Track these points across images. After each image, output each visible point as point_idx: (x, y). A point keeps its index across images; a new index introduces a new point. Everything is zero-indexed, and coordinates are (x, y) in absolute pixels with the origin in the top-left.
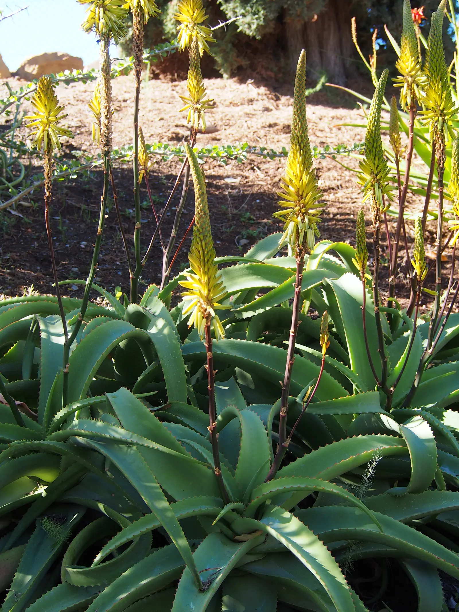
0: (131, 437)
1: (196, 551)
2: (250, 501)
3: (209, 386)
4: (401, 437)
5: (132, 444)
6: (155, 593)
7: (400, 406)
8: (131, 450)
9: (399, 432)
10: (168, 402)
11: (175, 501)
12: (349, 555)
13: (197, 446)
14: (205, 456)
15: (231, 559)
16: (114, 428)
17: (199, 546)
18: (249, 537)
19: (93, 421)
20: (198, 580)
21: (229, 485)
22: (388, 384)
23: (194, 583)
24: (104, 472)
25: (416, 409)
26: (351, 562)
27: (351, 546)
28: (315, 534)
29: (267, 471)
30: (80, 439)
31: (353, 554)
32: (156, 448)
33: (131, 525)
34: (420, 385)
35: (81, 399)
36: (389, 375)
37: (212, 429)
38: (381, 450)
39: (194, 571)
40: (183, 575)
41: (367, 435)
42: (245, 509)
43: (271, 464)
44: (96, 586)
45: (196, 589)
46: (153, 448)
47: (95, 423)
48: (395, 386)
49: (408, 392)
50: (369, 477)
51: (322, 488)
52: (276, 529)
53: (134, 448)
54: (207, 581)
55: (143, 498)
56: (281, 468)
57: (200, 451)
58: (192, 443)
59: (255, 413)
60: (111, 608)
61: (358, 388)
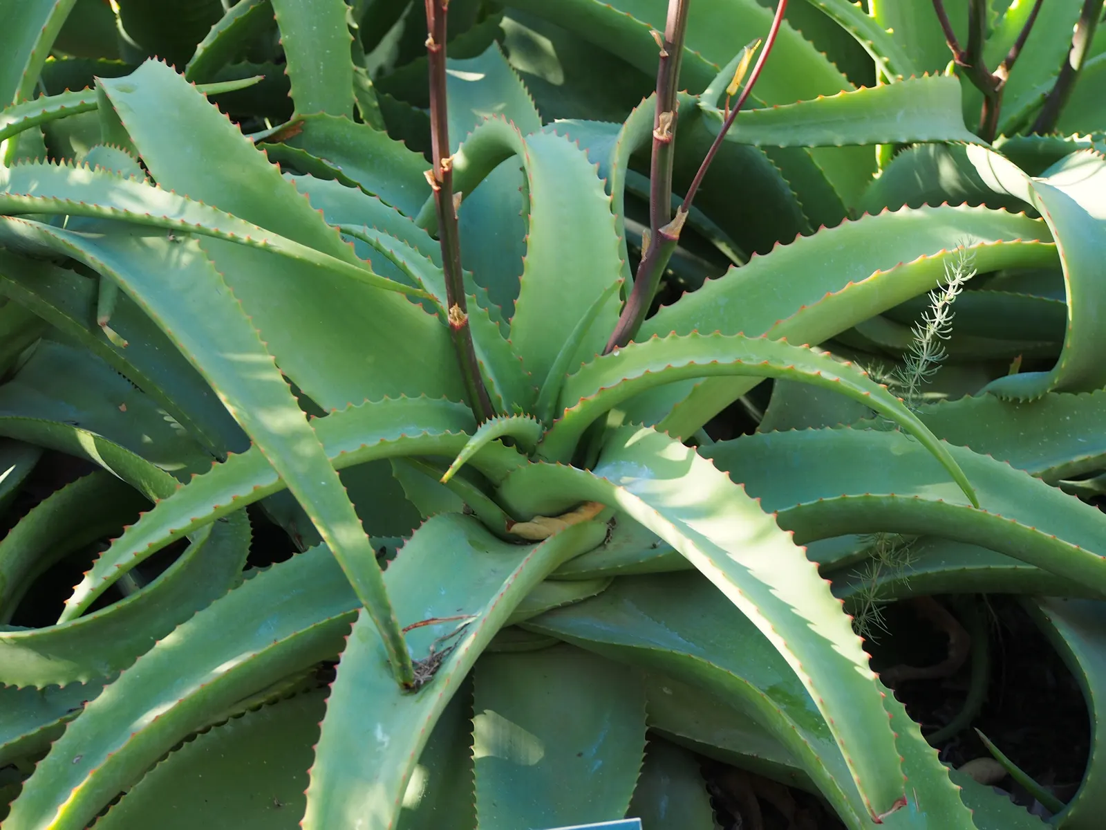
0: (182, 211)
1: (392, 565)
2: (557, 414)
3: (430, 41)
4: (1034, 213)
5: (184, 231)
6: (259, 707)
7: (1026, 129)
8: (183, 251)
9: (1028, 199)
10: (294, 117)
11: (321, 413)
12: (872, 585)
13: (388, 243)
14: (415, 272)
15: (503, 589)
16: (128, 184)
17: (400, 552)
18: (558, 525)
19: (57, 169)
20: (400, 653)
21: (493, 364)
22: (987, 58)
23: (388, 664)
24: (96, 329)
25: (1075, 136)
26: (879, 606)
27: (877, 556)
28: (766, 508)
29: (613, 320)
30: (18, 225)
31: (884, 580)
32: (261, 243)
33: (181, 492)
34: (1088, 64)
35: (19, 103)
36: (989, 35)
37: (440, 179)
38: (971, 252)
39: (387, 624)
40: (351, 640)
41: (926, 207)
42: (543, 438)
43: (622, 297)
44: (74, 685)
45: (394, 685)
46: (251, 245)
47: (67, 174)
48: (1009, 65)
49: (1049, 86)
50: (934, 337)
51: (785, 367)
52: (646, 498)
53: (193, 244)
54: (428, 657)
55: (222, 397)
56: (653, 311)
57: (400, 259)
58: (373, 235)
59: (571, 140)
60: (122, 747)
61: (892, 71)
